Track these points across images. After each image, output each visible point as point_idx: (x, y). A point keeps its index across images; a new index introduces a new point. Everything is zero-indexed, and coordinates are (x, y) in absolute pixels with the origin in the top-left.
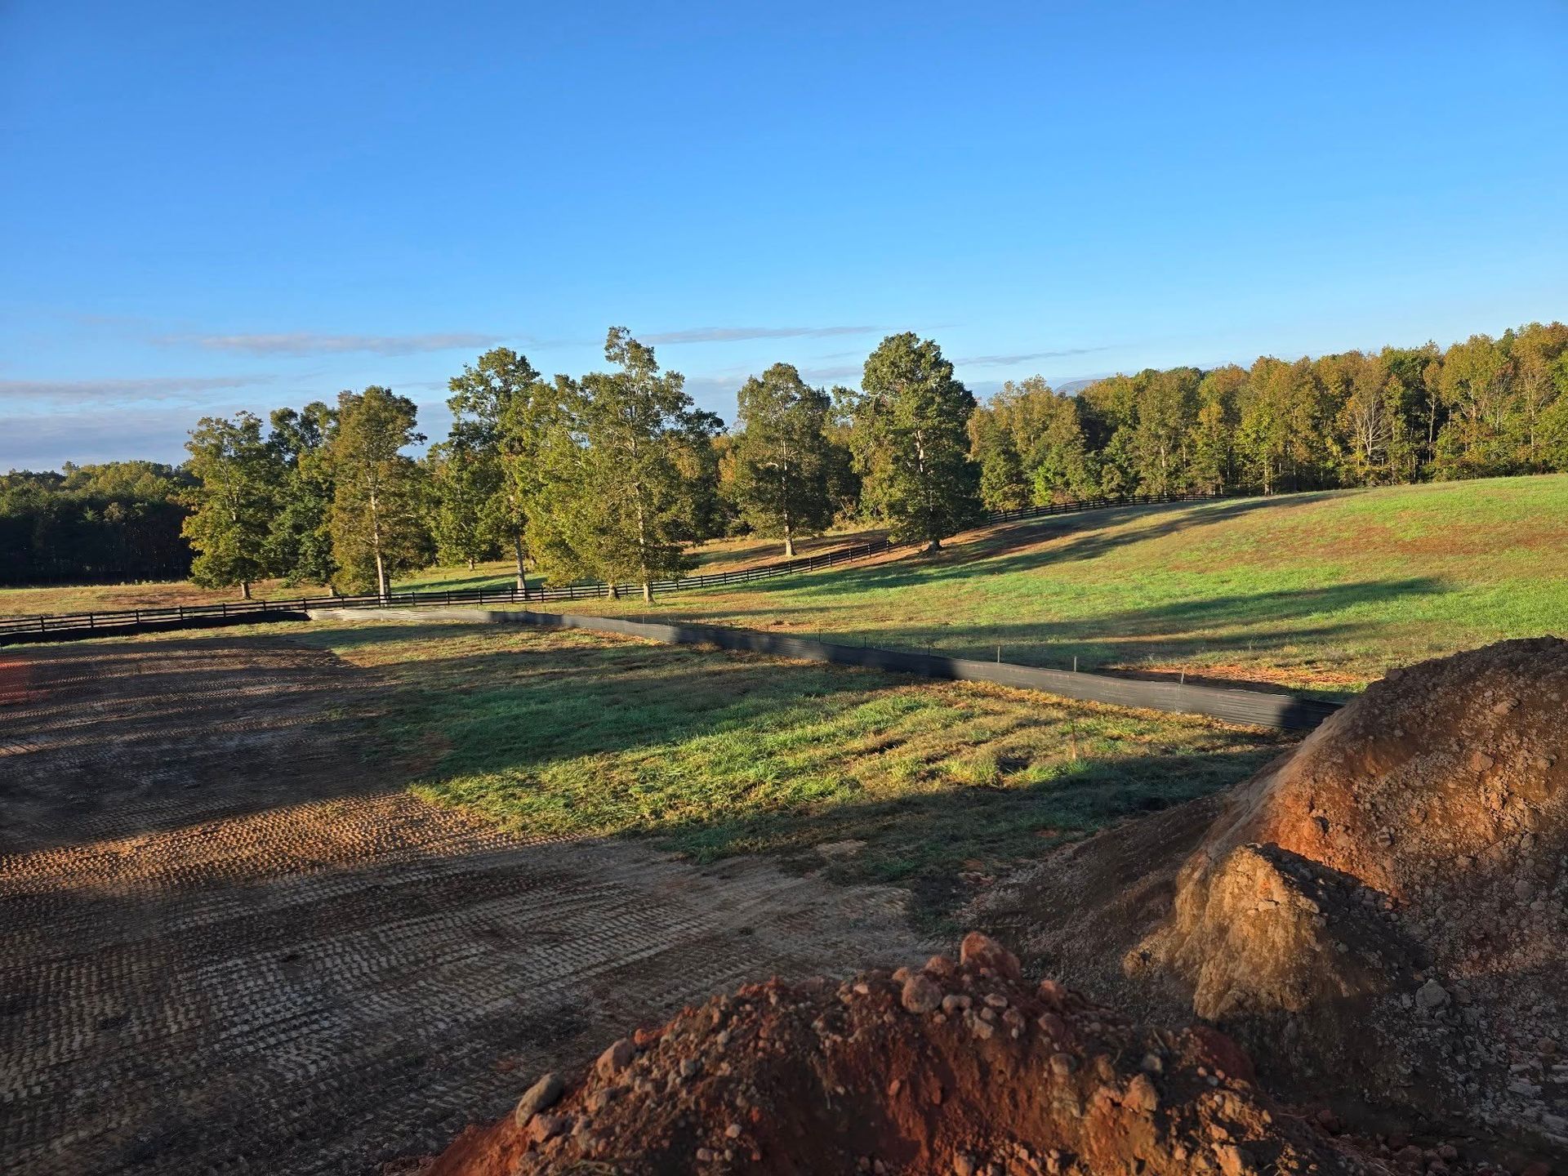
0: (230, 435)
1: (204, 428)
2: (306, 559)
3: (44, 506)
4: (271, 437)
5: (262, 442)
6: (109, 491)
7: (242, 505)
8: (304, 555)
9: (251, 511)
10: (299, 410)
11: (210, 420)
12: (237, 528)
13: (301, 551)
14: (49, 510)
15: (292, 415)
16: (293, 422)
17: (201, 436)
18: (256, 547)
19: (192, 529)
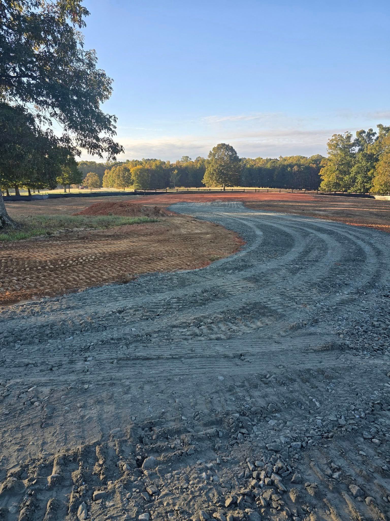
0: (342, 140)
1: (334, 138)
2: (358, 184)
3: (278, 166)
4: (355, 140)
5: (351, 142)
6: (295, 162)
7: (340, 165)
8: (357, 183)
9: (342, 166)
10: (367, 131)
11: (336, 135)
12: (337, 172)
13: (357, 181)
14: (279, 167)
15: (364, 132)
16: (364, 135)
17: (332, 140)
18: (342, 179)
19: (323, 172)
